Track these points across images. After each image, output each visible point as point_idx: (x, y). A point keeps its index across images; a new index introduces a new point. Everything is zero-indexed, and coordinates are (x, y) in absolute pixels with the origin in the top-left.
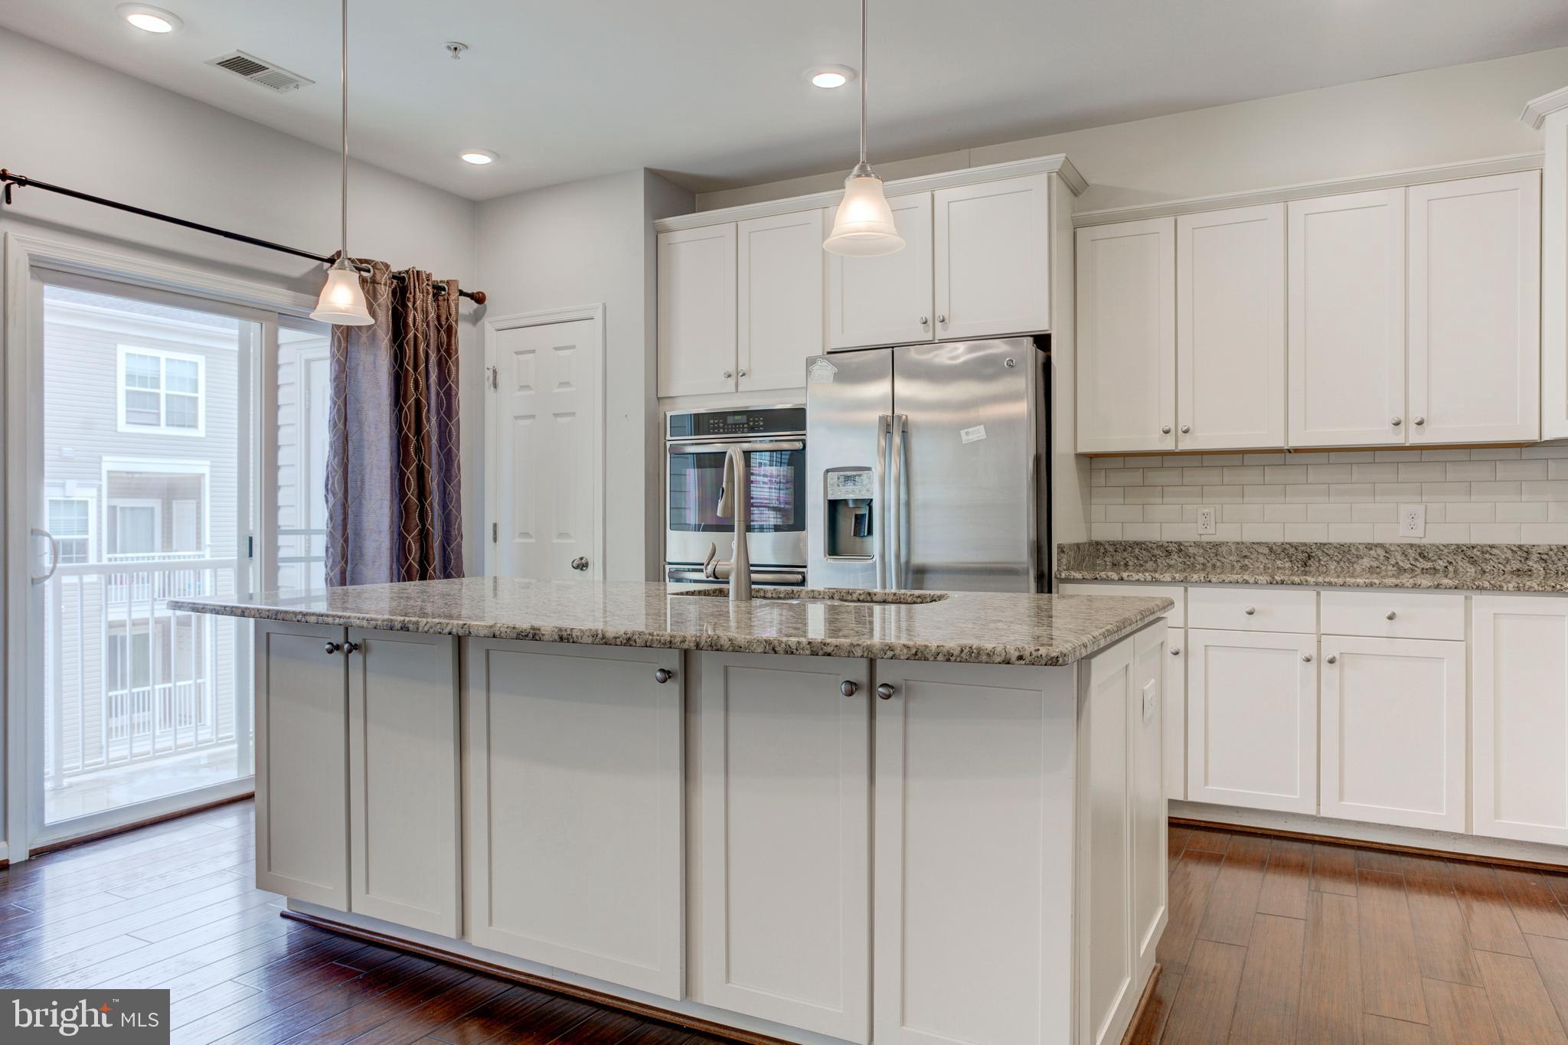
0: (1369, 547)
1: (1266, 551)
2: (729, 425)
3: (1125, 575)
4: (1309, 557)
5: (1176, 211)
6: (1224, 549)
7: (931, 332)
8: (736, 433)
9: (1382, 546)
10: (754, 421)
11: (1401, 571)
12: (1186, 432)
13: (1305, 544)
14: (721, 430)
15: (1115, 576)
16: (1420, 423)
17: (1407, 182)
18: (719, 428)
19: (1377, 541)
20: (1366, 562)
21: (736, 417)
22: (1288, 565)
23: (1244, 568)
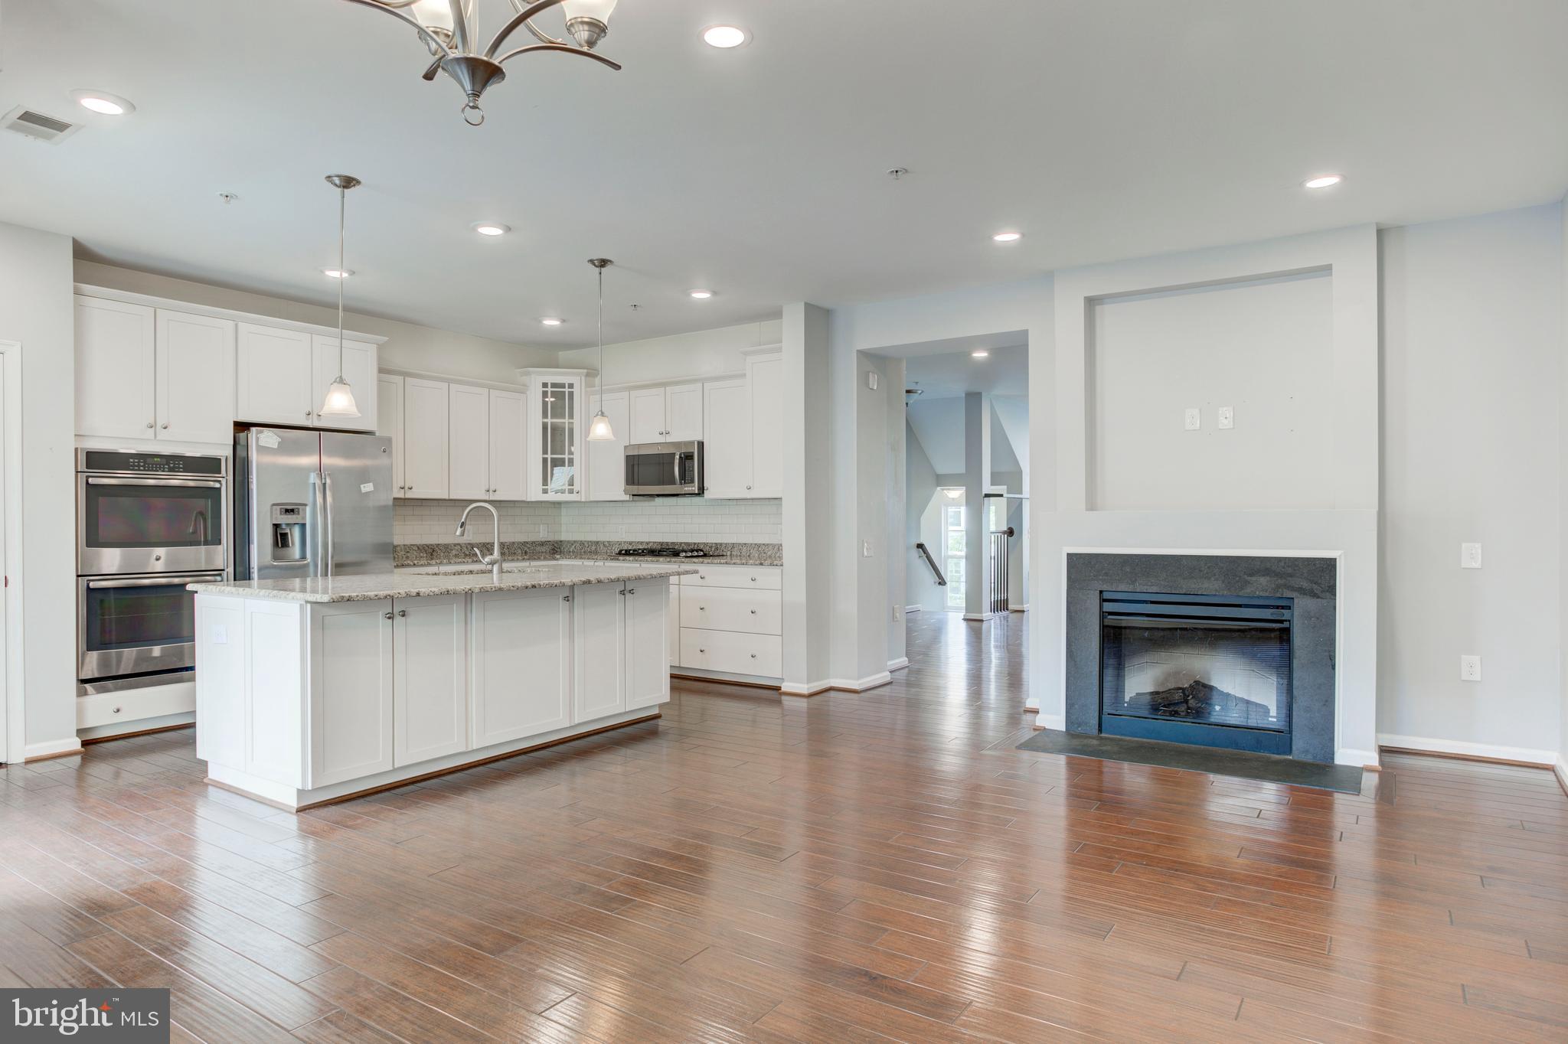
0: (455, 545)
1: (416, 549)
2: (149, 464)
3: (416, 562)
4: (433, 551)
5: (405, 374)
6: (398, 548)
7: (310, 421)
8: (158, 471)
9: (459, 544)
10: (175, 464)
11: (466, 555)
12: (411, 489)
13: (432, 545)
14: (142, 468)
15: (412, 564)
16: (495, 491)
17: (490, 387)
18: (139, 466)
19: (457, 542)
20: (454, 552)
21: (156, 459)
22: (425, 555)
23: (407, 558)
